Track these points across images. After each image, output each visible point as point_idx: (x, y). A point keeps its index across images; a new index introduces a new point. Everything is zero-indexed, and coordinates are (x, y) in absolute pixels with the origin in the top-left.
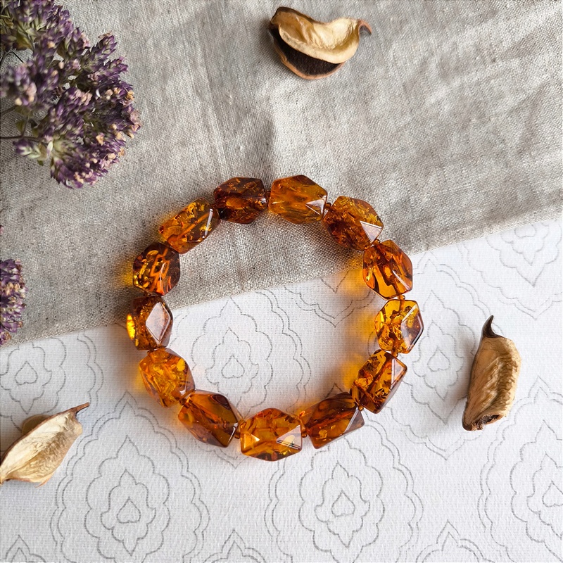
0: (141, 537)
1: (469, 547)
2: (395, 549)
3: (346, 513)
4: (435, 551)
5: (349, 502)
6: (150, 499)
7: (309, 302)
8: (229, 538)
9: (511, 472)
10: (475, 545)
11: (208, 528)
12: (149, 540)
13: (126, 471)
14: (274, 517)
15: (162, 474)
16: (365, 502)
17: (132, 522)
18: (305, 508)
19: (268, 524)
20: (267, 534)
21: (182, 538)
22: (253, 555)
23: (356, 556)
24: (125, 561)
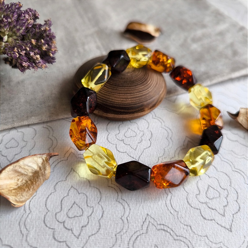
0: (84, 225)
3: (216, 197)
5: (215, 191)
6: (88, 201)
8: (145, 220)
11: (130, 215)
12: (90, 227)
13: (72, 187)
14: (172, 204)
15: (95, 186)
16: (224, 189)
17: (77, 217)
18: (189, 197)
19: (169, 209)
20: (170, 214)
21: (114, 223)
22: (164, 229)
23: (231, 221)
24: (74, 243)
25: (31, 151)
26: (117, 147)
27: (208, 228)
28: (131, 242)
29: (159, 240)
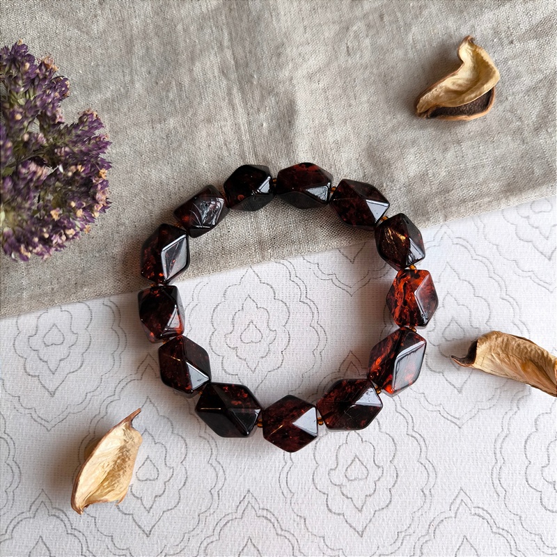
0: (159, 495)
1: (482, 514)
2: (407, 514)
3: (360, 477)
4: (448, 518)
5: (363, 467)
6: (168, 458)
7: (326, 273)
8: (244, 498)
9: (526, 442)
10: (488, 513)
11: (224, 488)
12: (166, 498)
13: (146, 430)
14: (289, 479)
15: (180, 434)
16: (379, 467)
17: (150, 480)
18: (318, 471)
19: (282, 487)
20: (281, 494)
21: (199, 497)
22: (267, 516)
23: (369, 520)
24: (143, 517)
25: (84, 355)
26: (224, 362)
27: (330, 526)
28: (218, 529)
29: (256, 531)
